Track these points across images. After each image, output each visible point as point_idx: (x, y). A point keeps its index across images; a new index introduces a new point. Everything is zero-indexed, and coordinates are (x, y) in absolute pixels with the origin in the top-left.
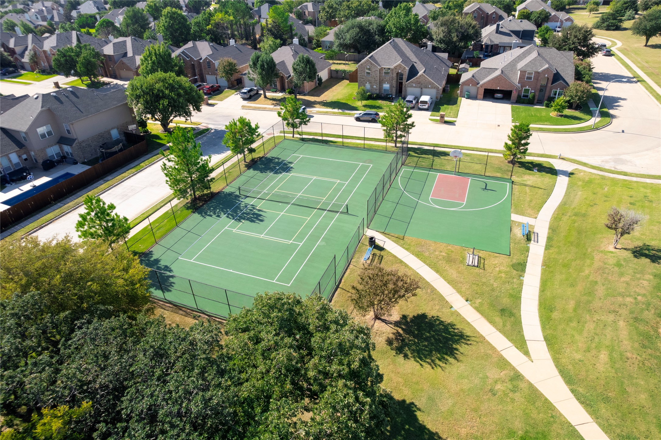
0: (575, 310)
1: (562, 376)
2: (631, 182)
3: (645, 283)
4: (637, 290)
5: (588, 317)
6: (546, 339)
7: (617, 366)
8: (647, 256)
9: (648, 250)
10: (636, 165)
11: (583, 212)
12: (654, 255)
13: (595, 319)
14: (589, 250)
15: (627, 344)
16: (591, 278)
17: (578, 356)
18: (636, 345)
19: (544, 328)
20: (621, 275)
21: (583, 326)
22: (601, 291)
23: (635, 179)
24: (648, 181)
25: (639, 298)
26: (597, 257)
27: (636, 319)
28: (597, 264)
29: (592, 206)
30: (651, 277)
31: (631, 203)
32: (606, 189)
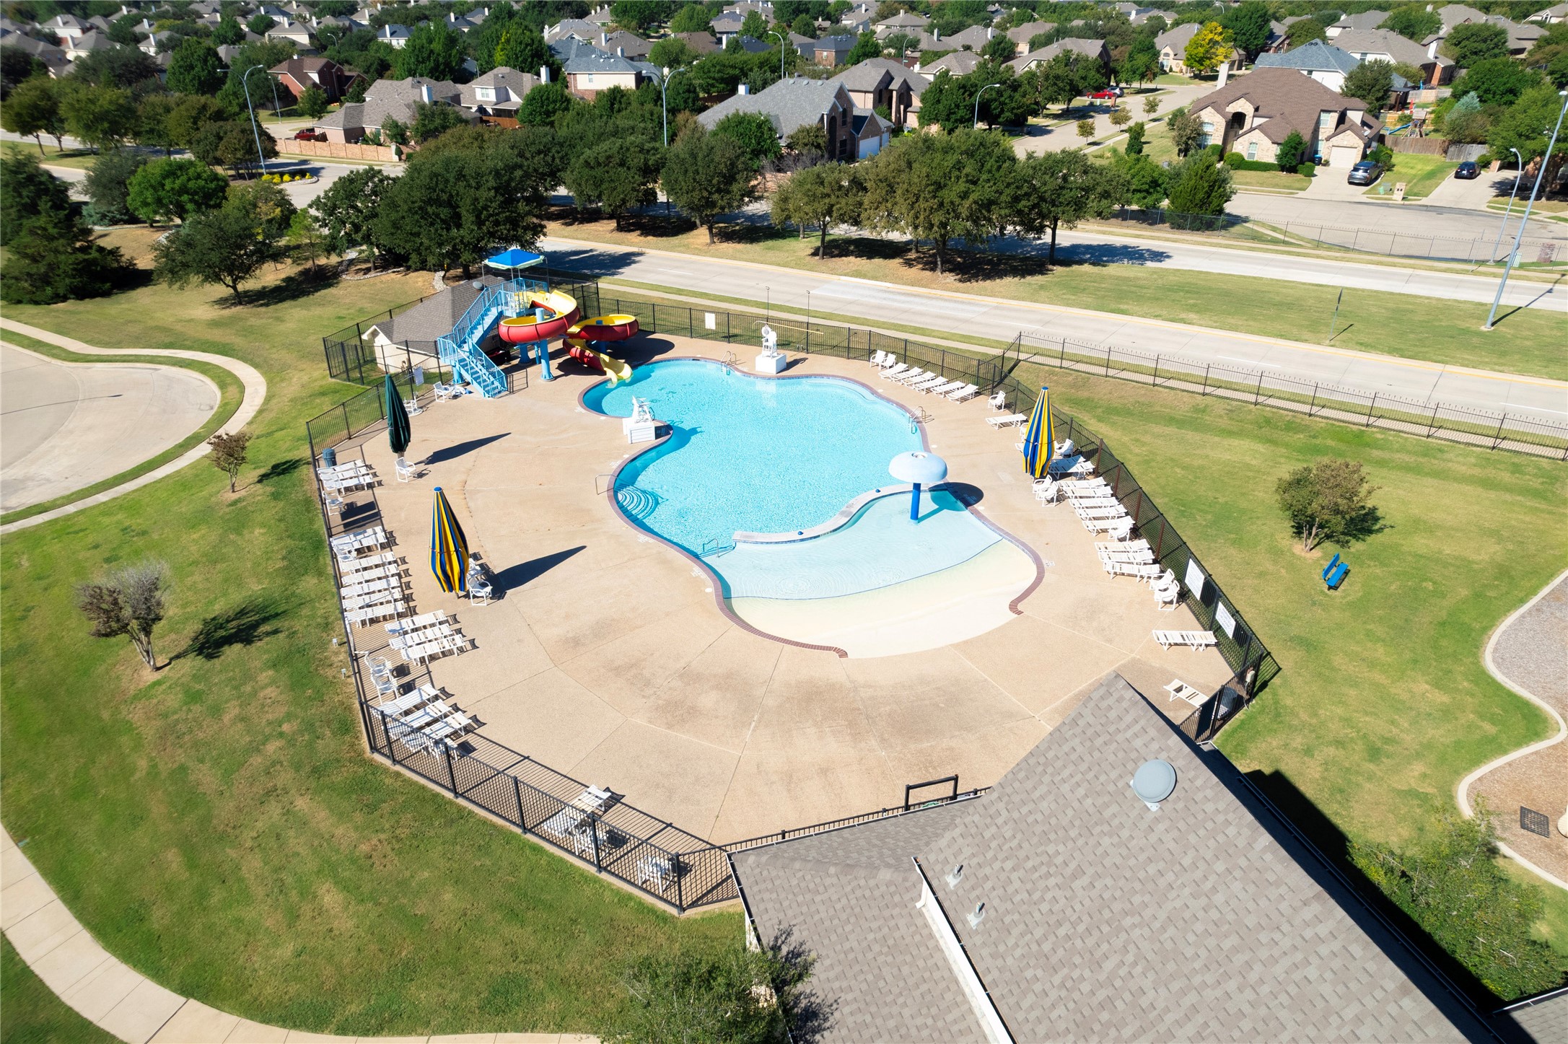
0: (192, 865)
1: (295, 1026)
2: (68, 518)
3: (271, 692)
4: (270, 717)
5: (232, 853)
6: (187, 990)
7: (366, 889)
8: (229, 640)
9: (221, 627)
10: (49, 481)
11: (15, 645)
12: (239, 630)
13: (249, 844)
14: (106, 715)
15: (344, 833)
16: (165, 767)
17: (286, 951)
18: (359, 817)
19: (158, 974)
20: (216, 711)
21: (240, 880)
22: (206, 777)
23: (71, 509)
25: (286, 727)
26: (136, 715)
27: (316, 772)
28: (149, 731)
29: (23, 618)
30: (271, 673)
31: (108, 560)
32: (25, 563)
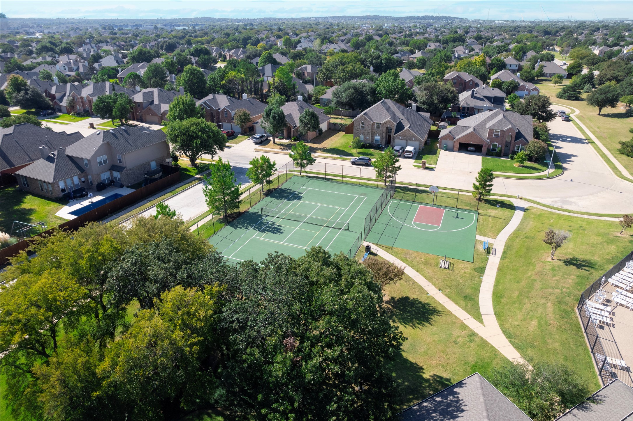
0: (518, 297)
1: (504, 334)
2: (572, 217)
3: (570, 281)
4: (564, 285)
5: (527, 301)
6: (496, 313)
7: (542, 328)
8: (574, 264)
9: (576, 261)
10: (578, 206)
11: (532, 236)
12: (579, 264)
13: (531, 302)
14: (533, 260)
15: (551, 316)
16: (532, 278)
17: (517, 323)
18: (558, 316)
19: (495, 308)
20: (554, 276)
21: (523, 306)
22: (538, 285)
23: (576, 215)
24: (586, 217)
25: (564, 290)
26: (538, 265)
27: (560, 302)
28: (537, 270)
29: (539, 232)
30: (575, 277)
31: (569, 231)
32: (552, 221)
